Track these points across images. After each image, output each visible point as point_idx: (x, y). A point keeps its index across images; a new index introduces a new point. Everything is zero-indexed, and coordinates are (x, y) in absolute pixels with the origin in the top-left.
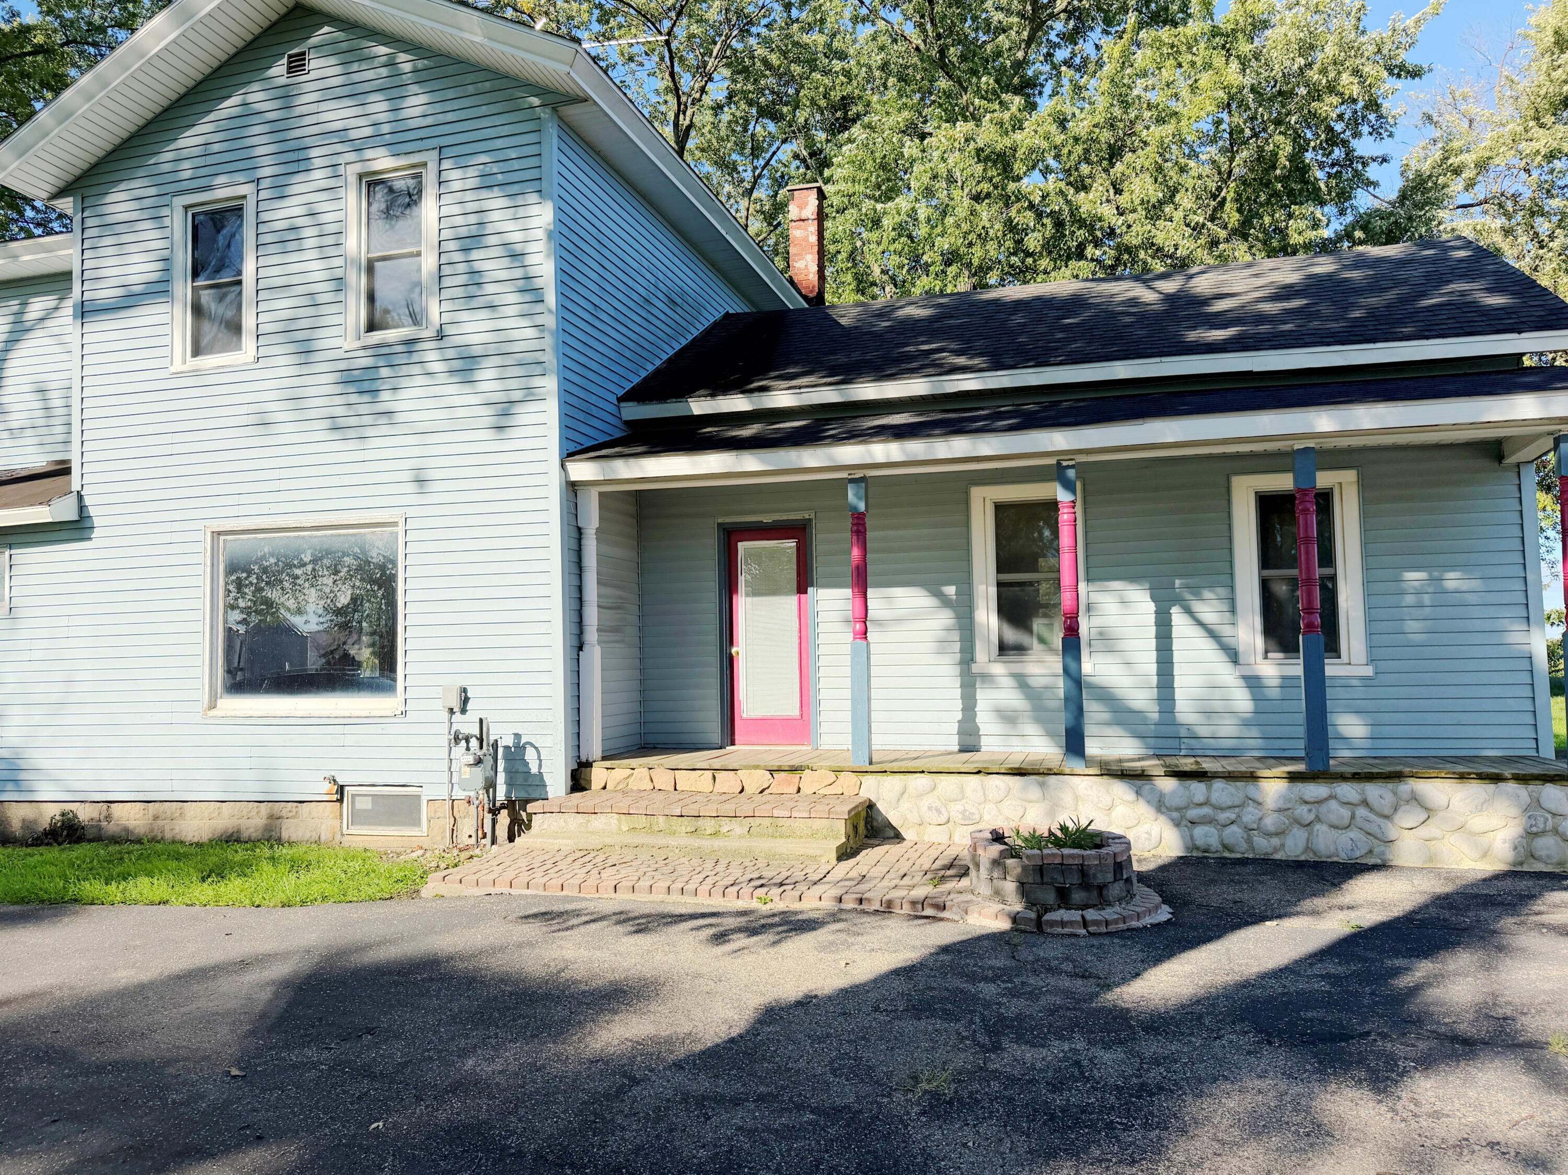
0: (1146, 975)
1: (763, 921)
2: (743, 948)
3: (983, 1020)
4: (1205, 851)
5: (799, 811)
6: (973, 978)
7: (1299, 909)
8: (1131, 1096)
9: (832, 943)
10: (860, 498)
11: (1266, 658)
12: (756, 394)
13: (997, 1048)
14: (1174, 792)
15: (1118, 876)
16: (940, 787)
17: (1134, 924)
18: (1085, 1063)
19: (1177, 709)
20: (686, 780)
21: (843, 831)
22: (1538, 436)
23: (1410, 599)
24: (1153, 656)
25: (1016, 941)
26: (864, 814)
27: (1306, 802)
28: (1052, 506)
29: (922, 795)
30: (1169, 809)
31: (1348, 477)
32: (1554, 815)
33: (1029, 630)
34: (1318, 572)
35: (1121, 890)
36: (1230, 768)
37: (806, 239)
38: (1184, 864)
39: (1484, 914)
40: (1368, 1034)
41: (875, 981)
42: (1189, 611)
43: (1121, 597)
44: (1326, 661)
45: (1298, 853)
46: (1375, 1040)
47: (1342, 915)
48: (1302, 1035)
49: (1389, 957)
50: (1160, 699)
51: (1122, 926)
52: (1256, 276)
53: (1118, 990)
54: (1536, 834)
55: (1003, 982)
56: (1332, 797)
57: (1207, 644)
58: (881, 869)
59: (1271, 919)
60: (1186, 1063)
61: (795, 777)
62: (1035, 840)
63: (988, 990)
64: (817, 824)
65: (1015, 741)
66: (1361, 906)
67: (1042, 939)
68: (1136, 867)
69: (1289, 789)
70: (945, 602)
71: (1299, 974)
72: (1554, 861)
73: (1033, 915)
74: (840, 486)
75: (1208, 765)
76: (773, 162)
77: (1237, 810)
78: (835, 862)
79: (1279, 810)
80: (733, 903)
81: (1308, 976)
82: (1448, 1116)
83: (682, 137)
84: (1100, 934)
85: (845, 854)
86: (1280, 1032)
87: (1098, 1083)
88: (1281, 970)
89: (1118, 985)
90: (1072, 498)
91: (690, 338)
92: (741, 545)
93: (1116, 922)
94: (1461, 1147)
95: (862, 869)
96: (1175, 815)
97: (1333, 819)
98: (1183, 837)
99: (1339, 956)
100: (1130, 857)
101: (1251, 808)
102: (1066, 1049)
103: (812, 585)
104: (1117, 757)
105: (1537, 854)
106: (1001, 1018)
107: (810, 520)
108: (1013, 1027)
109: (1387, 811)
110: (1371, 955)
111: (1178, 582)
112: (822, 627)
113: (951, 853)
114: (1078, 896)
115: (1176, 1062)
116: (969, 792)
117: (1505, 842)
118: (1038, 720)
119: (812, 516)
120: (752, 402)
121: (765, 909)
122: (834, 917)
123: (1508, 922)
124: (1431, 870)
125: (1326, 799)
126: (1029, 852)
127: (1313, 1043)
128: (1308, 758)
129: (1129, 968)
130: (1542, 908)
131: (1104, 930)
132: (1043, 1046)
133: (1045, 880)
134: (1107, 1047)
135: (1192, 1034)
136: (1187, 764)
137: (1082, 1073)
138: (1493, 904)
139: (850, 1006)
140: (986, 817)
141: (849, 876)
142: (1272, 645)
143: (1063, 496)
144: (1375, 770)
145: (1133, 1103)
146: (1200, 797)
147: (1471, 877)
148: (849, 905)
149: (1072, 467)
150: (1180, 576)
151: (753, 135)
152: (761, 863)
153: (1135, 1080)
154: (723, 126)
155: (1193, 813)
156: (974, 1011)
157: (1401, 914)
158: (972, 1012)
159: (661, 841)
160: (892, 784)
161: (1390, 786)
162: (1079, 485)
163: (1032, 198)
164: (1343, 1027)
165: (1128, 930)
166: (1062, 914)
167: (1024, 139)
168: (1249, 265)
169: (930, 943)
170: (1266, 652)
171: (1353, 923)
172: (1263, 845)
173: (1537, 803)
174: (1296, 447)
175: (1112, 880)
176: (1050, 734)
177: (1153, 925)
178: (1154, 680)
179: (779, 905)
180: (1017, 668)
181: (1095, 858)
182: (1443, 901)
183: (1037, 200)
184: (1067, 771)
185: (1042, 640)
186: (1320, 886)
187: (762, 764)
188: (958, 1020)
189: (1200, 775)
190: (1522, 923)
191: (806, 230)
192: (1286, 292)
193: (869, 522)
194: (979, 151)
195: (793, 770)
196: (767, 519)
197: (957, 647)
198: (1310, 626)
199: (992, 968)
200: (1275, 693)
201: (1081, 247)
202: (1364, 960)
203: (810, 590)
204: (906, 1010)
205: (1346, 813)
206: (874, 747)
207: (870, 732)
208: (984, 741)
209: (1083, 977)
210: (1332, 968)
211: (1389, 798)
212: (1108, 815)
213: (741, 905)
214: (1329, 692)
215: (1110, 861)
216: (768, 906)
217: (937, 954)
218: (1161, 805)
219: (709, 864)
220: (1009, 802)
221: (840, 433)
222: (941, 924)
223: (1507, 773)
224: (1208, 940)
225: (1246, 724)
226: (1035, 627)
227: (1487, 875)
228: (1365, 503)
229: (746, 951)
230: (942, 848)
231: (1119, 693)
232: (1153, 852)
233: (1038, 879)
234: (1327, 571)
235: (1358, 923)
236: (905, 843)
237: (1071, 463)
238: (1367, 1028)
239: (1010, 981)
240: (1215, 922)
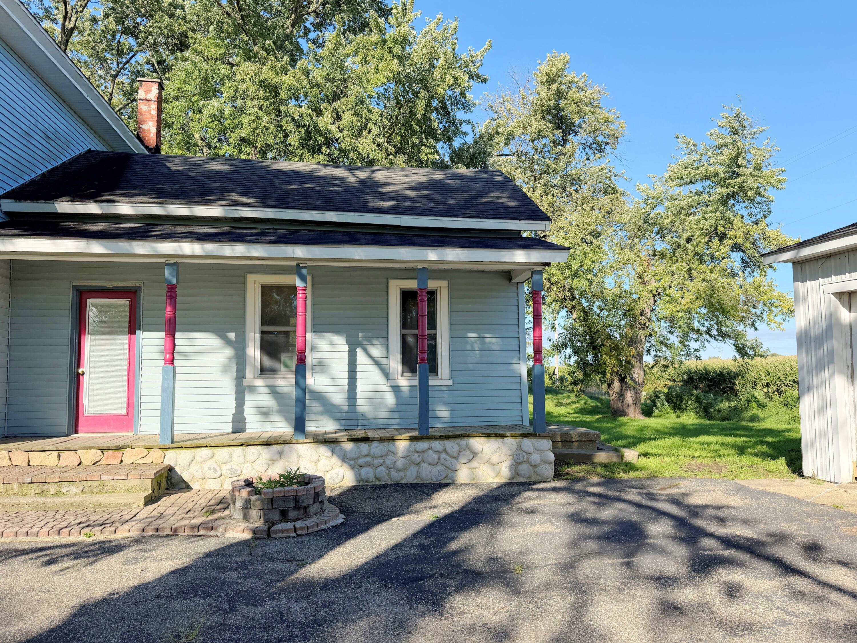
0: (326, 556)
1: (86, 549)
2: (69, 568)
3: (226, 595)
4: (366, 482)
5: (120, 475)
6: (224, 570)
7: (410, 510)
8: (308, 627)
9: (133, 558)
10: (173, 276)
11: (402, 376)
12: (105, 204)
13: (233, 610)
14: (352, 450)
15: (316, 500)
16: (217, 455)
17: (323, 527)
18: (285, 612)
19: (358, 403)
20: (37, 459)
21: (150, 486)
22: (523, 271)
23: (469, 347)
24: (346, 374)
25: (253, 544)
26: (166, 475)
27: (418, 452)
28: (294, 289)
29: (205, 461)
30: (349, 459)
31: (444, 284)
32: (527, 453)
33: (279, 360)
34: (427, 332)
35: (317, 508)
36: (381, 435)
37: (149, 112)
38: (355, 490)
39: (494, 505)
40: (434, 575)
41: (160, 579)
42: (366, 351)
43: (331, 342)
44: (430, 378)
45: (413, 479)
46: (437, 578)
47: (430, 512)
48: (402, 580)
49: (449, 532)
50: (349, 398)
51: (316, 529)
52: (406, 176)
53: (309, 566)
54: (519, 463)
55: (243, 570)
56: (430, 448)
57: (373, 368)
58: (175, 508)
59: (395, 517)
60: (340, 604)
61: (119, 453)
62: (271, 483)
63: (232, 576)
64: (132, 483)
65: (268, 425)
66: (440, 506)
67: (269, 542)
68: (328, 494)
69: (410, 445)
70: (228, 342)
71: (405, 546)
72: (527, 476)
73: (266, 528)
74: (161, 267)
75: (370, 434)
76: (131, 61)
77: (383, 458)
78: (142, 506)
79: (405, 457)
80: (66, 538)
81: (409, 547)
82: (467, 613)
83: (67, 34)
84: (303, 535)
85: (149, 501)
86: (392, 579)
87: (290, 623)
88: (396, 545)
89: (308, 563)
90: (304, 285)
91: (60, 162)
92: (89, 301)
93: (313, 527)
94: (470, 629)
95: (161, 510)
96: (352, 462)
97: (430, 460)
98: (355, 475)
99: (426, 534)
100: (324, 488)
101: (390, 457)
102: (275, 605)
103: (139, 329)
104: (324, 432)
105: (520, 473)
106: (238, 592)
107: (139, 287)
108: (244, 596)
109: (455, 455)
110: (441, 532)
111: (360, 335)
112: (144, 356)
113: (221, 495)
114: (292, 514)
115: (335, 604)
116: (235, 457)
117: (506, 468)
118: (280, 412)
119: (142, 285)
120: (102, 209)
121: (88, 540)
122: (137, 541)
123: (504, 509)
124: (473, 484)
125: (427, 450)
126: (266, 491)
127: (407, 584)
128: (420, 428)
129: (317, 553)
130: (520, 500)
131: (306, 532)
132: (261, 605)
133: (274, 506)
134: (298, 600)
135: (346, 587)
136: (360, 434)
137: (282, 618)
138: (499, 500)
139: (140, 597)
140: (245, 472)
141: (152, 515)
142: (406, 369)
143: (299, 284)
144: (450, 434)
145: (308, 632)
146: (365, 452)
147: (491, 487)
148: (150, 533)
149: (305, 267)
150: (362, 332)
151: (119, 43)
152: (90, 511)
153: (312, 618)
154: (98, 32)
155: (361, 461)
156: (222, 590)
157: (457, 508)
158: (220, 590)
159: (14, 500)
160: (186, 455)
161: (457, 441)
162: (309, 278)
163: (293, 116)
164: (423, 573)
165: (319, 531)
166: (284, 526)
167: (288, 79)
168: (403, 169)
169: (199, 551)
170: (403, 373)
171: (435, 516)
172: (396, 476)
173: (520, 447)
174: (419, 267)
175: (312, 502)
176: (287, 420)
177: (333, 527)
178: (346, 388)
179: (100, 537)
180: (270, 382)
181: (303, 490)
182: (478, 501)
183: (297, 118)
184: (295, 441)
185: (286, 366)
186: (421, 497)
187: (96, 445)
188: (210, 597)
189: (366, 440)
190: (511, 508)
191: (150, 106)
192: (419, 186)
193: (178, 291)
194: (262, 82)
195: (118, 448)
196: (109, 285)
197: (234, 369)
198: (422, 359)
199: (236, 562)
200: (406, 394)
201: (320, 146)
202: (437, 534)
203: (137, 332)
204: (178, 595)
205: (436, 456)
206: (175, 432)
207: (173, 423)
208: (248, 426)
209: (290, 561)
210: (422, 541)
211: (456, 448)
212: (316, 465)
213: (71, 539)
214: (430, 394)
215: (312, 492)
216: (91, 539)
217: (203, 557)
218: (344, 458)
219: (50, 514)
220: (259, 462)
221: (161, 234)
222: (209, 539)
223: (508, 434)
224: (361, 532)
225: (392, 411)
226: (283, 358)
227: (498, 485)
228: (451, 297)
229: (70, 570)
230: (215, 492)
231: (328, 395)
232: (339, 484)
233: (270, 507)
234: (432, 331)
235: (437, 515)
236: (192, 491)
237: (304, 265)
238: (434, 571)
239: (247, 569)
240: (367, 521)
